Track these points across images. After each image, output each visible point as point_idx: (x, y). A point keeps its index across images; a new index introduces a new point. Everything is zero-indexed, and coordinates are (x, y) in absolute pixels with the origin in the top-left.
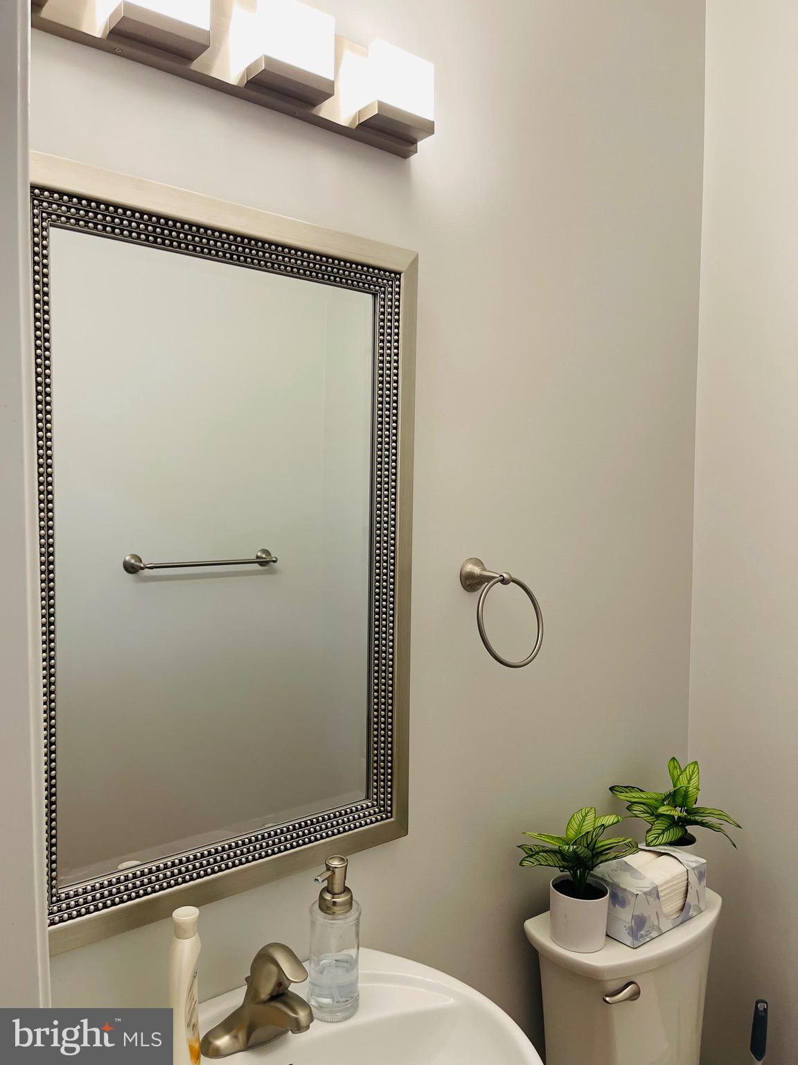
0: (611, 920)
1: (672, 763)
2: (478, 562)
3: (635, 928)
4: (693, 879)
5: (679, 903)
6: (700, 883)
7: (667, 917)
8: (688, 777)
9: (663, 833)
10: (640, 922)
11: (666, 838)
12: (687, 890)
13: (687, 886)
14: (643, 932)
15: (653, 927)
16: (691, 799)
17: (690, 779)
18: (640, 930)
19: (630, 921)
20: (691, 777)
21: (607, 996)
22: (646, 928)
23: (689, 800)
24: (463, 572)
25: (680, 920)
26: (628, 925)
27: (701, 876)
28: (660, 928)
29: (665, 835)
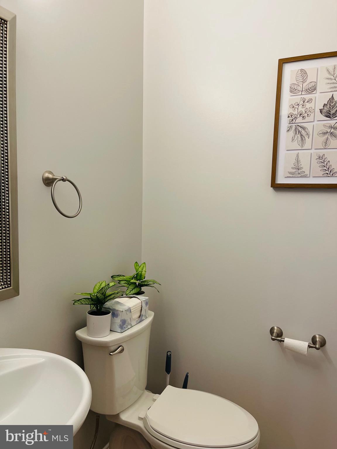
0: (112, 323)
1: (136, 264)
2: (50, 173)
3: (122, 325)
4: (144, 305)
5: (138, 315)
6: (146, 307)
7: (134, 320)
8: (142, 268)
9: (132, 290)
10: (124, 322)
11: (133, 292)
12: (141, 309)
13: (142, 308)
14: (125, 326)
15: (129, 324)
16: (143, 277)
17: (143, 269)
18: (124, 325)
19: (120, 322)
20: (143, 268)
21: (111, 353)
22: (126, 324)
23: (142, 277)
24: (44, 178)
25: (139, 321)
26: (119, 324)
27: (147, 304)
28: (131, 324)
29: (133, 291)
